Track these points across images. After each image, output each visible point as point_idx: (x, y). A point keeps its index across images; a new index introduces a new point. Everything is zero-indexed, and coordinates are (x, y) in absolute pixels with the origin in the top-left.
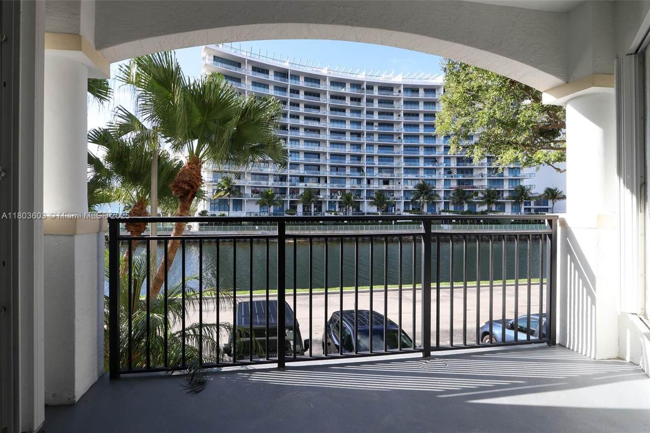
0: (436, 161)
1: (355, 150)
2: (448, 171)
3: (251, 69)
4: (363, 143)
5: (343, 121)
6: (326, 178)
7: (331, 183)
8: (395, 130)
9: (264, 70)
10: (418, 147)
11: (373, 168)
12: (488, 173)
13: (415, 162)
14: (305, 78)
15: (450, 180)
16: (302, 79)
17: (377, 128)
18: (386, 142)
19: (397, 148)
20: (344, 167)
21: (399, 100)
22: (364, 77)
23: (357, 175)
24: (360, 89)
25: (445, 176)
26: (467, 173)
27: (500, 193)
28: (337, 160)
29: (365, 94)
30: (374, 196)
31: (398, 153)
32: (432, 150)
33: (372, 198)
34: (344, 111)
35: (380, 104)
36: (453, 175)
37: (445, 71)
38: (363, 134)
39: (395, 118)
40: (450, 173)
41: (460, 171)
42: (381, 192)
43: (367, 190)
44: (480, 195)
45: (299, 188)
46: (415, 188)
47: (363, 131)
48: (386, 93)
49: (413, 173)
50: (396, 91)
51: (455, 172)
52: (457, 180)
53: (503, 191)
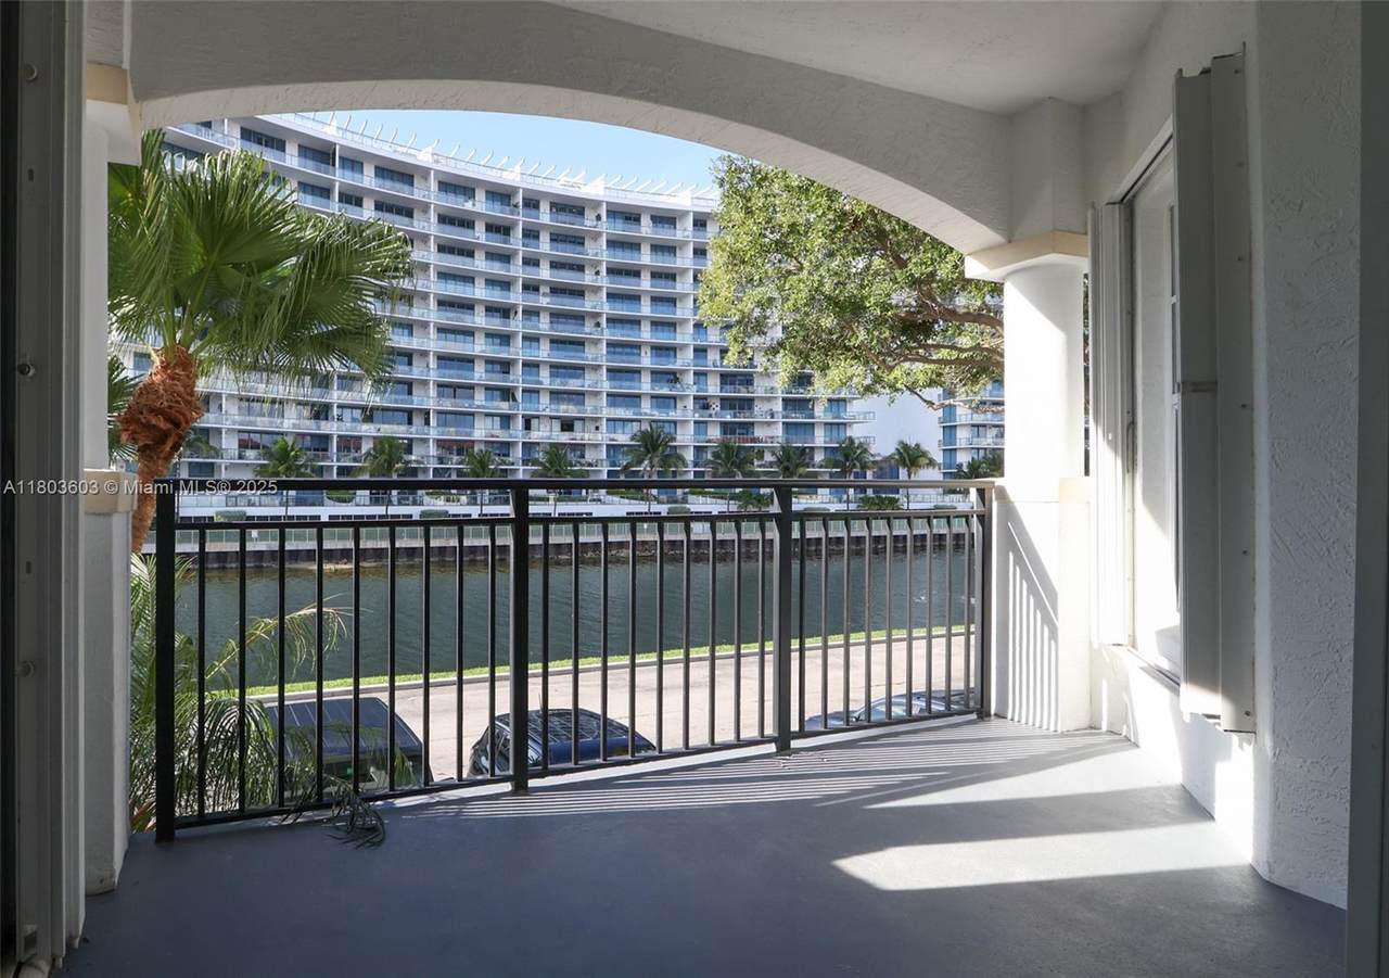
0: (676, 380)
1: (497, 348)
2: (703, 403)
3: (237, 133)
4: (516, 333)
5: (468, 278)
6: (427, 413)
7: (438, 425)
8: (587, 305)
9: (273, 139)
10: (637, 346)
11: (537, 391)
12: (785, 409)
13: (632, 380)
14: (377, 168)
15: (706, 422)
16: (369, 170)
17: (548, 300)
18: (567, 331)
19: (592, 347)
20: (472, 387)
21: (596, 236)
22: (518, 179)
23: (504, 407)
24: (509, 205)
25: (697, 415)
26: (742, 408)
27: (805, 454)
28: (452, 372)
29: (521, 219)
30: (541, 456)
31: (595, 359)
32: (668, 356)
33: (535, 462)
34: (471, 254)
35: (555, 244)
36: (713, 412)
37: (721, 186)
38: (516, 313)
39: (588, 278)
40: (706, 407)
41: (727, 403)
42: (556, 448)
43: (524, 443)
44: (768, 457)
45: (360, 438)
46: (632, 439)
47: (515, 306)
48: (568, 219)
49: (627, 406)
50: (590, 216)
51: (716, 406)
52: (722, 423)
53: (812, 449)
